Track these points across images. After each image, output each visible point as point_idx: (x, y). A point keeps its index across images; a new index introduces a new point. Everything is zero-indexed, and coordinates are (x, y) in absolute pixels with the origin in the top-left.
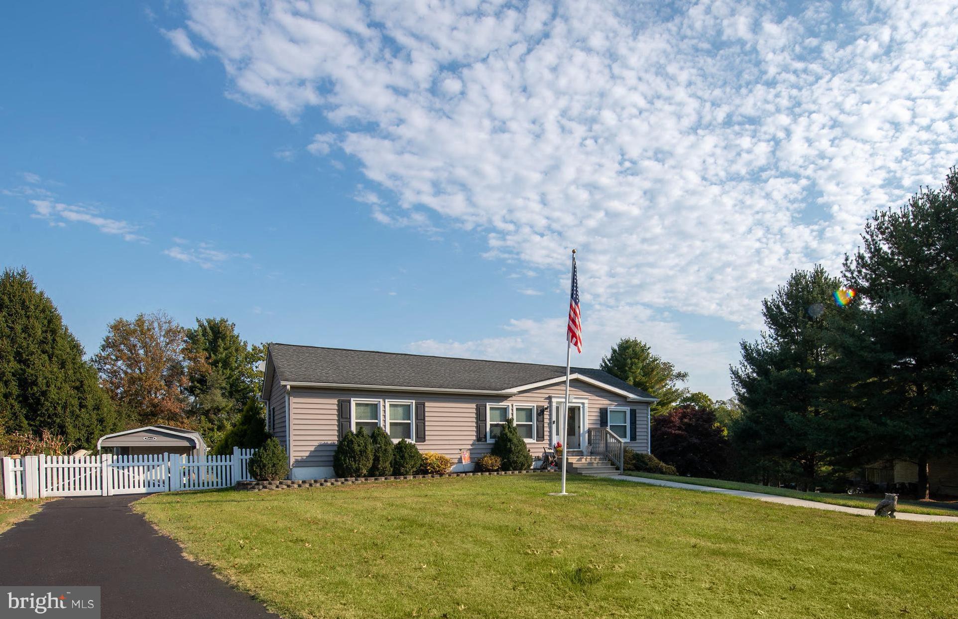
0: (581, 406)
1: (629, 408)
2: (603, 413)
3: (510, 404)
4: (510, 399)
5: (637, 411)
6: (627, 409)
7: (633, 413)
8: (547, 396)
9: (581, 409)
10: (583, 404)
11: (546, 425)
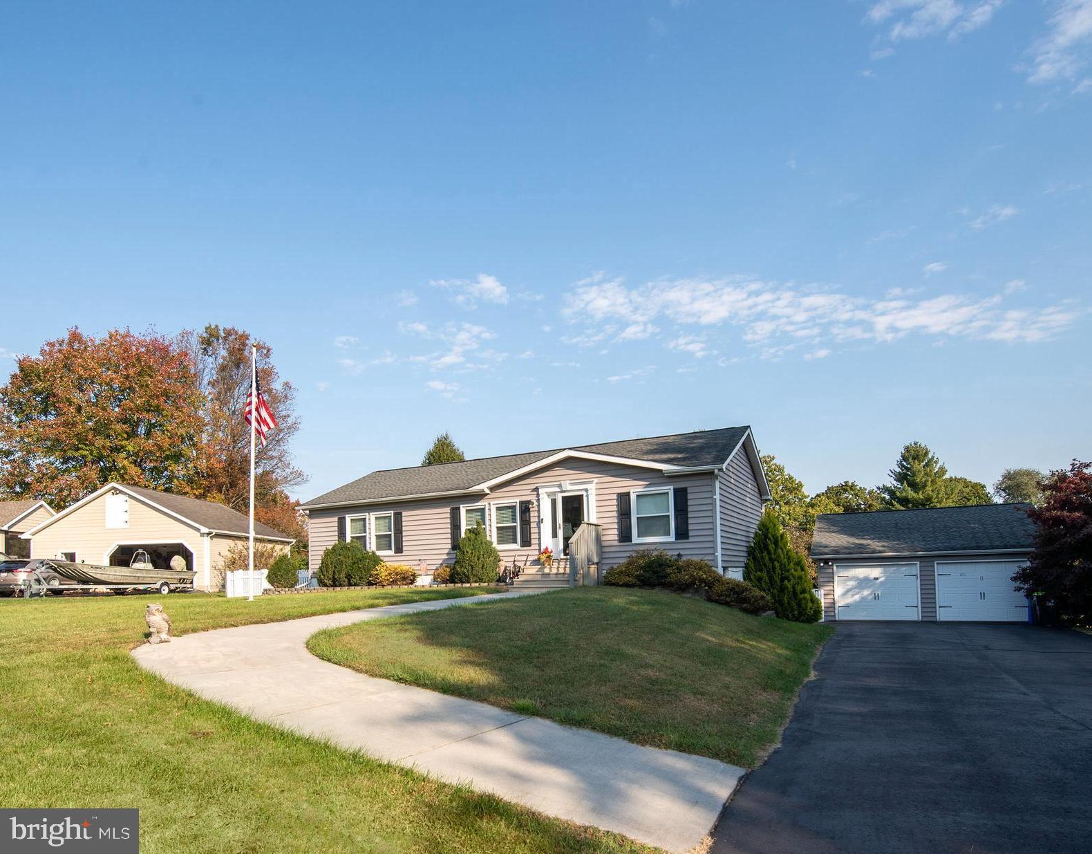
0: (585, 494)
1: (672, 487)
2: (624, 499)
3: (486, 504)
4: (487, 497)
5: (689, 490)
6: (670, 489)
7: (681, 496)
8: (534, 487)
9: (585, 499)
10: (586, 490)
11: (533, 525)
